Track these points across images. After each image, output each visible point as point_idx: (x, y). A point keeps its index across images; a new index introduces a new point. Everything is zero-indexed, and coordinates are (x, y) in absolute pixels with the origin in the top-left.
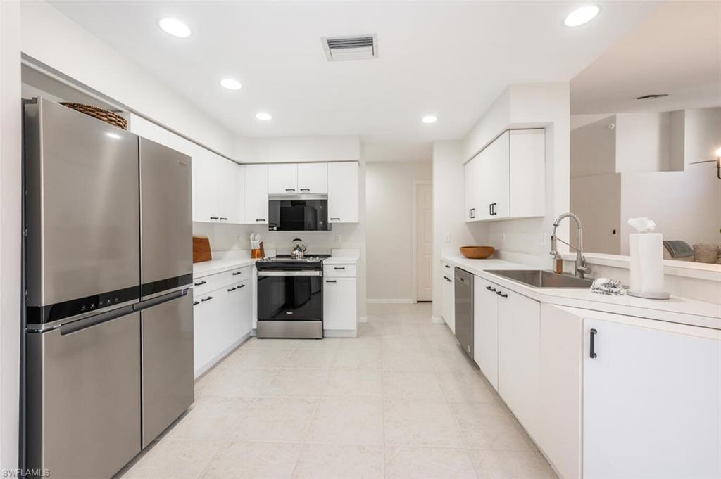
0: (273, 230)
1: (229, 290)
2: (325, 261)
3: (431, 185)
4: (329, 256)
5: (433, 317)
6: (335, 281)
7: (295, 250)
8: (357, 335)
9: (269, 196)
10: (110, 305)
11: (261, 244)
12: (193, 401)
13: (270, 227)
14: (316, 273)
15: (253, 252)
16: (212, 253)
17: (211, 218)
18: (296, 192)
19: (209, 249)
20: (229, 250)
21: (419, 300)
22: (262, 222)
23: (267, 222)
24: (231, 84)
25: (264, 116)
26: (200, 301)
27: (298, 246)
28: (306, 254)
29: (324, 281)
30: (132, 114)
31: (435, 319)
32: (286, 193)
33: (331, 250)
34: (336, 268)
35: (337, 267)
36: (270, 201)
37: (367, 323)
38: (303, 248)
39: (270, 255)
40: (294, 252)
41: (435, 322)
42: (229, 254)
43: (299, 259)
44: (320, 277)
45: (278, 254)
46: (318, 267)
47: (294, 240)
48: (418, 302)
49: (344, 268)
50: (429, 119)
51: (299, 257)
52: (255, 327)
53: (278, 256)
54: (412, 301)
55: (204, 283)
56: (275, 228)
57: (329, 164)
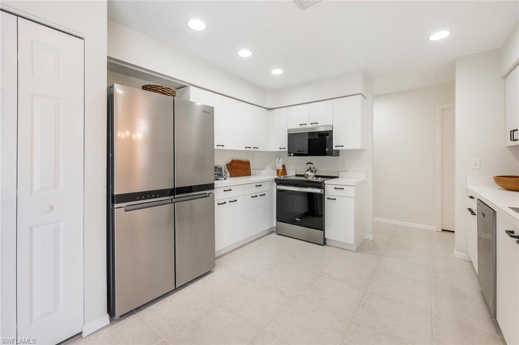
0: (290, 155)
1: (252, 197)
2: (327, 182)
3: (453, 108)
4: (337, 177)
5: (455, 250)
6: (335, 199)
7: (308, 171)
8: (357, 250)
9: (288, 131)
10: (153, 198)
11: (284, 166)
12: (214, 267)
13: (288, 153)
14: (318, 191)
15: (278, 171)
16: (252, 171)
17: (246, 147)
18: (307, 126)
19: (250, 168)
20: (263, 169)
21: (444, 229)
22: (284, 150)
23: (287, 150)
24: (245, 53)
25: (277, 72)
26: (227, 202)
27: (310, 168)
28: (317, 174)
29: (326, 198)
30: (191, 87)
31: (457, 254)
32: (300, 127)
33: (339, 173)
34: (335, 188)
35: (337, 187)
36: (289, 135)
37: (374, 240)
38: (314, 170)
39: (291, 174)
40: (307, 173)
41: (456, 256)
42: (264, 172)
43: (310, 179)
44: (322, 194)
45: (297, 173)
46: (321, 186)
47: (307, 164)
48: (443, 230)
49: (343, 189)
50: (440, 35)
51: (311, 176)
52: (275, 226)
53: (297, 175)
54: (436, 228)
55: (230, 190)
56: (292, 154)
57: (334, 100)
